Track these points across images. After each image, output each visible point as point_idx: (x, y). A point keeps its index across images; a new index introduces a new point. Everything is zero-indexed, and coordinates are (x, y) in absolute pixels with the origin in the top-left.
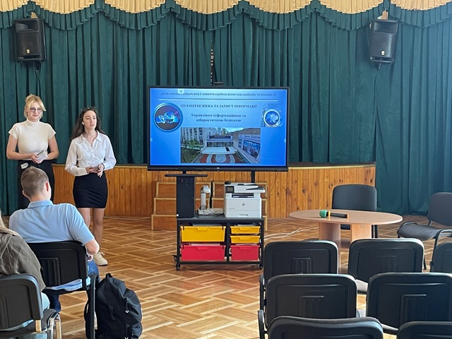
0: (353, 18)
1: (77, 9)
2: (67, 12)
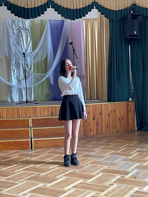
0: (117, 13)
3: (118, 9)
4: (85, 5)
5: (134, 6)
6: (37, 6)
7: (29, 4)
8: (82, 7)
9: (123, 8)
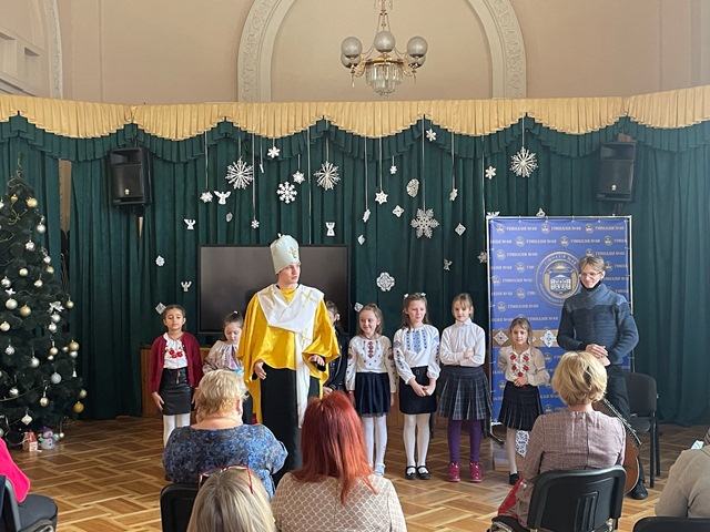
0: (581, 140)
1: (194, 134)
2: (180, 138)
3: (583, 132)
4: (502, 127)
5: (625, 123)
6: (394, 132)
7: (379, 129)
8: (494, 130)
9: (597, 128)
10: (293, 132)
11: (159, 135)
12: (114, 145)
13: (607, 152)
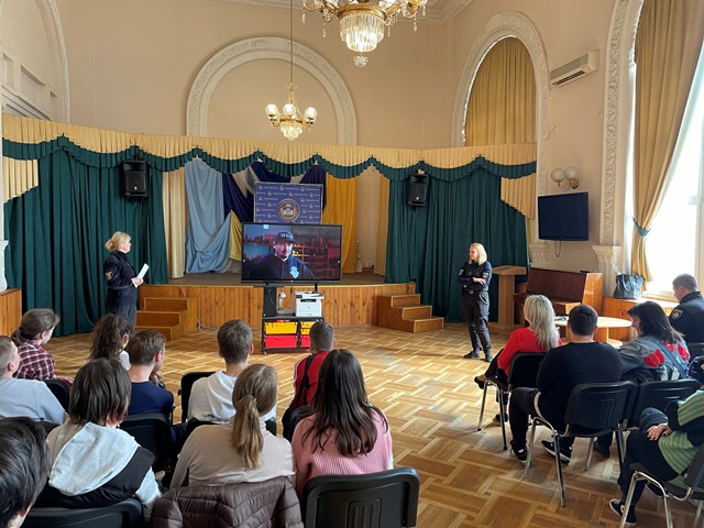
0: (400, 171)
1: (177, 154)
2: (168, 157)
3: (401, 167)
5: (422, 164)
9: (408, 166)
10: (240, 157)
11: (154, 153)
12: (124, 159)
13: (413, 179)
